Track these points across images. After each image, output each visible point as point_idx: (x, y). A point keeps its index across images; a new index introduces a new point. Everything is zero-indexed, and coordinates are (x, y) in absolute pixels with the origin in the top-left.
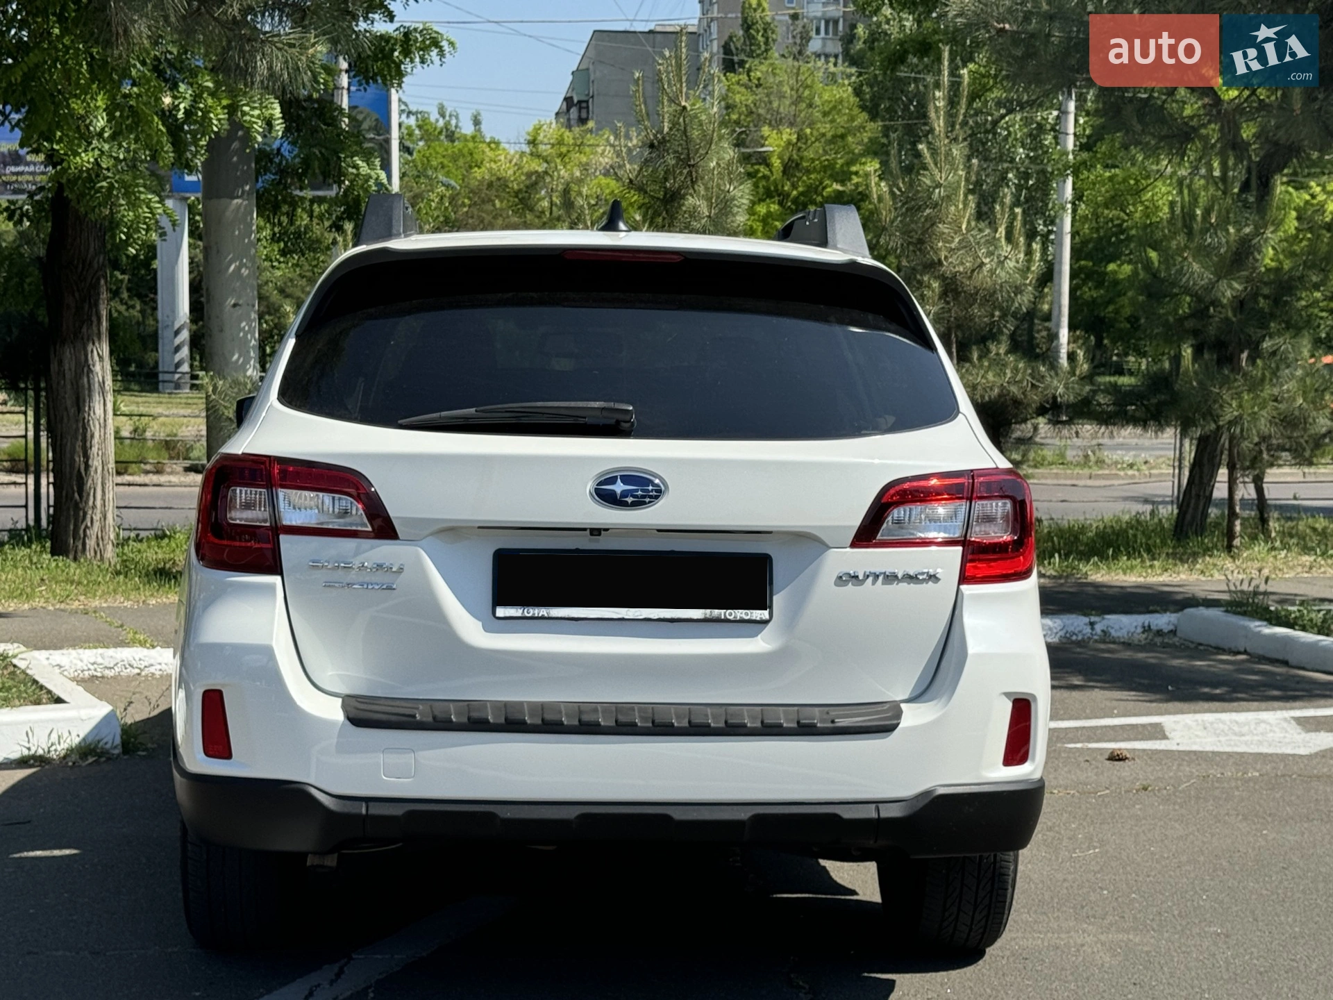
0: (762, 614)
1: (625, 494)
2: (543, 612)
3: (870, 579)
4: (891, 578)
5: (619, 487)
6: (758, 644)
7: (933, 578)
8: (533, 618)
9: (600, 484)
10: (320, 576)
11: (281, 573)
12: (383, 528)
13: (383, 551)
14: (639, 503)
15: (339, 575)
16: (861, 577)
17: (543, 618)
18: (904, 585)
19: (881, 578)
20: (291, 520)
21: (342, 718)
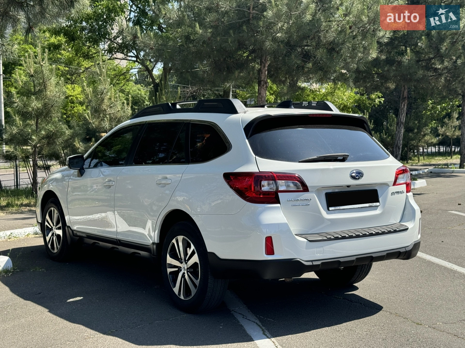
0: (378, 204)
1: (356, 176)
3: (396, 193)
6: (378, 212)
7: (404, 192)
8: (336, 210)
9: (351, 174)
10: (291, 203)
11: (280, 203)
12: (305, 189)
13: (305, 195)
14: (359, 178)
15: (295, 203)
16: (394, 193)
17: (339, 209)
20: (281, 189)
21: (306, 240)
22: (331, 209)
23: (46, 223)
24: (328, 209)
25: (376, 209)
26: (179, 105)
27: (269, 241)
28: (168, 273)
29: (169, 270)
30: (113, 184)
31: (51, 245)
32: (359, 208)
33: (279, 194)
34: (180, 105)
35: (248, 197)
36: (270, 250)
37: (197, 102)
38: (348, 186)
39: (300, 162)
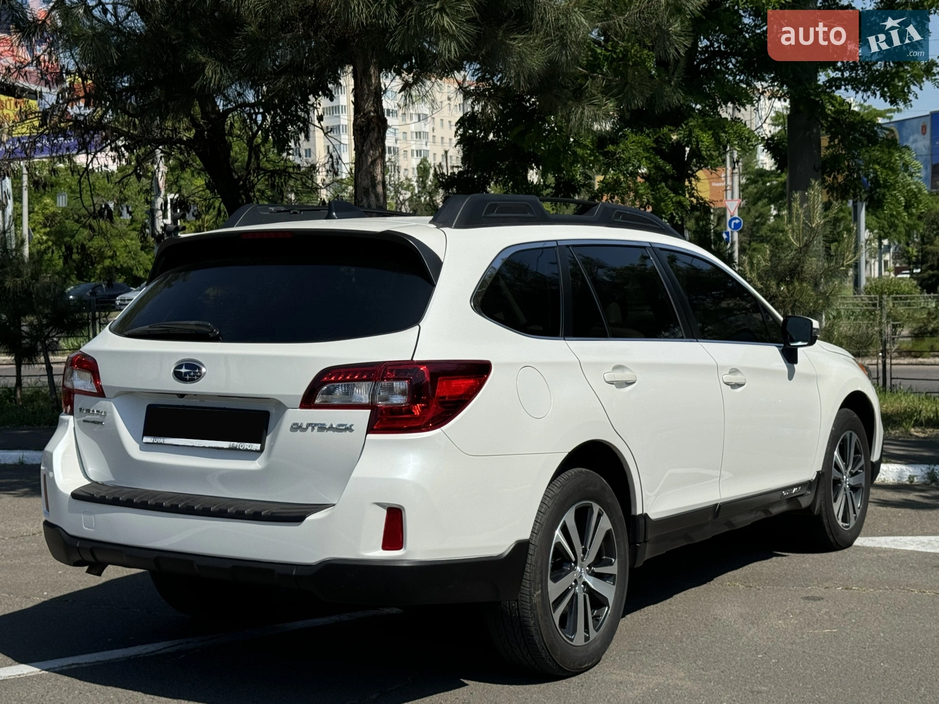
0: (257, 446)
1: (186, 374)
2: (160, 440)
3: (310, 428)
4: (322, 428)
5: (183, 370)
6: (255, 465)
7: (349, 429)
8: (157, 444)
9: (176, 368)
13: (100, 403)
14: (192, 380)
16: (304, 426)
18: (330, 432)
19: (316, 428)
21: (70, 493)
22: (147, 439)
24: (142, 441)
25: (254, 459)
33: (76, 396)
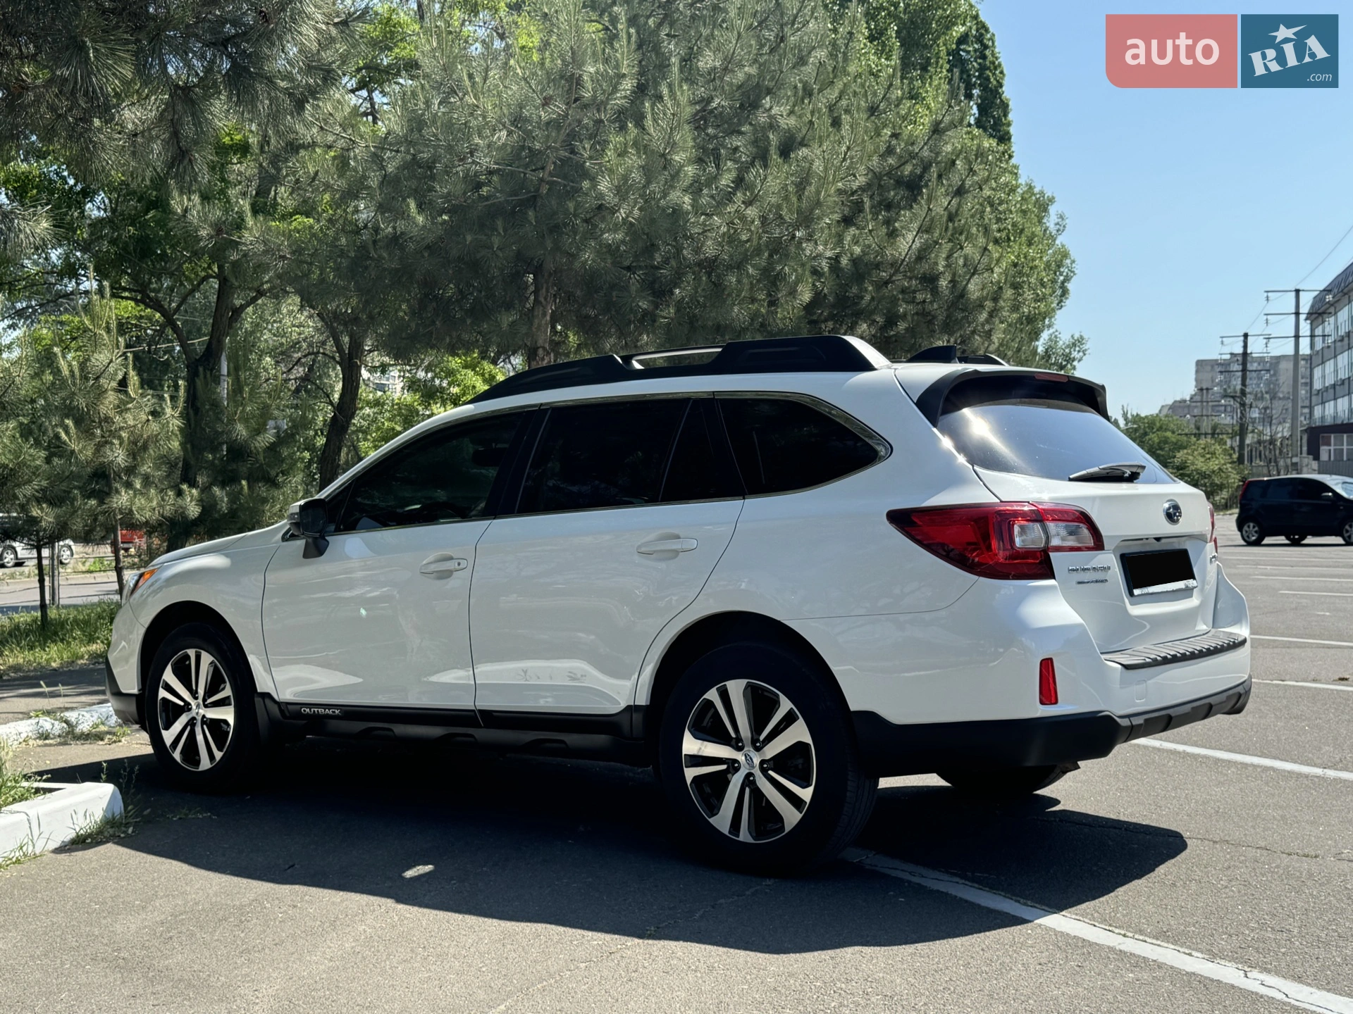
0: (1191, 583)
10: (1076, 577)
11: (1055, 578)
12: (1098, 544)
13: (1098, 558)
15: (1083, 576)
20: (1055, 542)
21: (1119, 666)
22: (1137, 592)
23: (163, 693)
24: (1131, 594)
25: (1191, 596)
26: (637, 361)
27: (1047, 666)
28: (689, 781)
29: (690, 773)
30: (461, 566)
31: (181, 753)
32: (1173, 591)
33: (1052, 555)
34: (640, 362)
35: (980, 564)
36: (1048, 693)
37: (720, 350)
38: (1158, 539)
39: (1071, 480)
